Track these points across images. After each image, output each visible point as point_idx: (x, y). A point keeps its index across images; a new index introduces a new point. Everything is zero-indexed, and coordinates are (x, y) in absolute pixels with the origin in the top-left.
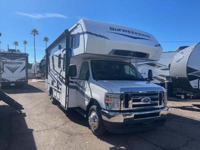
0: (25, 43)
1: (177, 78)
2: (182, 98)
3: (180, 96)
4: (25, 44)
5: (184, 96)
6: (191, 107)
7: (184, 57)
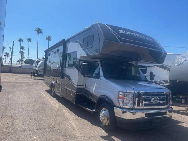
0: (29, 40)
1: (178, 81)
2: (182, 103)
3: (180, 100)
4: (29, 42)
5: (184, 100)
6: (186, 111)
7: (186, 61)
